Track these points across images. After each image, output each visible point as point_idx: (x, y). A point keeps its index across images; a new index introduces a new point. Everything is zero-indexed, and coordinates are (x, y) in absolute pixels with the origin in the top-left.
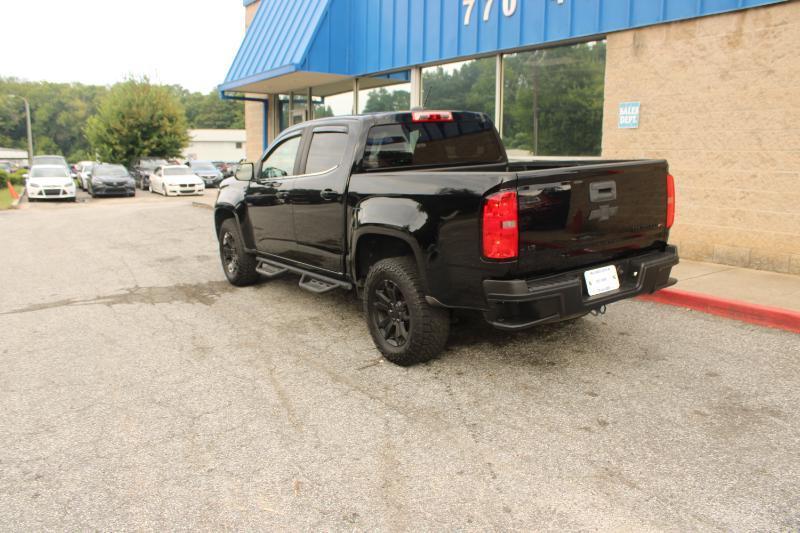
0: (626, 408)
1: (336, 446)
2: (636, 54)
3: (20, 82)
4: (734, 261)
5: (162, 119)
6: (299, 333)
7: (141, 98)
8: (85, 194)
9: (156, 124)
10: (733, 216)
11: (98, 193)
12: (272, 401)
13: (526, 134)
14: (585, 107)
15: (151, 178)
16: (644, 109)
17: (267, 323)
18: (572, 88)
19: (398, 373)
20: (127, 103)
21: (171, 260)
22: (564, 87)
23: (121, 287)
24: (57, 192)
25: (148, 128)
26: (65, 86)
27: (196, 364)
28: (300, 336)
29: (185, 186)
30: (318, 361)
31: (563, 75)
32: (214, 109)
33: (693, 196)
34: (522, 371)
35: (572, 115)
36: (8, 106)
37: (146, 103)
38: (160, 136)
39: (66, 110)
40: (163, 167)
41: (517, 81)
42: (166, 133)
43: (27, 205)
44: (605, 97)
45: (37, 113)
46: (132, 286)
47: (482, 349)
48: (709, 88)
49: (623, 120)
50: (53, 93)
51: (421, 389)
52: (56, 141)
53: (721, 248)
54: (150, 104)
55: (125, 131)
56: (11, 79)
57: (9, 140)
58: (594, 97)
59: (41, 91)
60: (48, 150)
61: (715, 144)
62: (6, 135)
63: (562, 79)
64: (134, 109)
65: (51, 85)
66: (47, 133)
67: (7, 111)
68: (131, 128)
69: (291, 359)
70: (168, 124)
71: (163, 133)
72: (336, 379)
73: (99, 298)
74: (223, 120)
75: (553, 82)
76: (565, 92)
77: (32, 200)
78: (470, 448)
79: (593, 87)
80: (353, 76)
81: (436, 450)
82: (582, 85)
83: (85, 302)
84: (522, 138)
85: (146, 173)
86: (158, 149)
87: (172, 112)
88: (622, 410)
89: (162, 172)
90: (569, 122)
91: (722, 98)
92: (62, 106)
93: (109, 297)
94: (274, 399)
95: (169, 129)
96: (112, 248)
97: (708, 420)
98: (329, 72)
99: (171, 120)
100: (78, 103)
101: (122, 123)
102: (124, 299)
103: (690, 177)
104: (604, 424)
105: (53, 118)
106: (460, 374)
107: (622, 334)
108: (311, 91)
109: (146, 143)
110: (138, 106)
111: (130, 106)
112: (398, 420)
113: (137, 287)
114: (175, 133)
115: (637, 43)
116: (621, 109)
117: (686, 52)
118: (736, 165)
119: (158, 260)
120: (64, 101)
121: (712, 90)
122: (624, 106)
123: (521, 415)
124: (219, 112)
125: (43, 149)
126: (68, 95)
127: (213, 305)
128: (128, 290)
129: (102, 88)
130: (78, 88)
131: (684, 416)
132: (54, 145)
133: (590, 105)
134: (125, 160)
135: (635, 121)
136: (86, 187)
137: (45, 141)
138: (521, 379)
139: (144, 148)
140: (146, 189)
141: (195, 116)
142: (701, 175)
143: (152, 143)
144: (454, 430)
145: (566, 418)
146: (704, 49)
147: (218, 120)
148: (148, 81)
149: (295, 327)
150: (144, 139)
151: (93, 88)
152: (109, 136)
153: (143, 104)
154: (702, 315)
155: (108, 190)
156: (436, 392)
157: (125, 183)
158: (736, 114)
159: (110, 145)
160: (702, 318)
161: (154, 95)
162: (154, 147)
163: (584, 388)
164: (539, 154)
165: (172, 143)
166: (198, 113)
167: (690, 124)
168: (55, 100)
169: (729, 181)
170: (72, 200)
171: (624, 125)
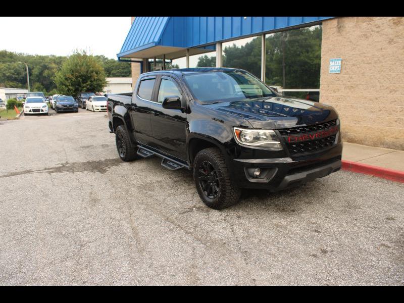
0: (338, 241)
1: (162, 266)
2: (339, 32)
3: (25, 56)
4: (396, 146)
5: (92, 72)
6: (150, 190)
7: (82, 62)
8: (54, 111)
9: (89, 75)
10: (396, 122)
11: (59, 110)
12: (128, 235)
13: (279, 78)
14: (309, 63)
15: (86, 103)
16: (344, 62)
17: (133, 185)
18: (303, 54)
19: (203, 217)
20: (75, 65)
21: (88, 147)
22: (298, 53)
23: (59, 163)
24: (38, 110)
25: (85, 77)
26: (47, 57)
27: (89, 210)
28: (150, 192)
29: (103, 106)
30: (159, 208)
31: (298, 47)
32: (121, 67)
33: (372, 110)
34: (275, 215)
35: (303, 68)
36: (19, 67)
37: (84, 64)
38: (91, 81)
39: (48, 69)
40: (93, 97)
41: (274, 51)
42: (94, 80)
43: (24, 117)
44: (322, 56)
45: (33, 71)
46: (64, 162)
47: (252, 201)
48: (382, 49)
49: (332, 69)
50: (41, 61)
51: (216, 227)
52: (43, 84)
53: (388, 139)
54: (86, 65)
55: (74, 79)
56: (21, 54)
57: (20, 85)
58: (314, 57)
59: (35, 60)
60: (39, 89)
61: (385, 81)
62: (18, 82)
63: (297, 49)
64: (78, 67)
65: (40, 56)
66: (38, 81)
67: (19, 70)
68: (77, 77)
69: (143, 207)
70: (95, 75)
71: (93, 79)
72: (167, 220)
73: (46, 169)
74: (125, 73)
75: (292, 50)
76: (299, 55)
77: (26, 115)
78: (242, 268)
79: (313, 52)
80: (186, 48)
81: (222, 269)
82: (308, 52)
83: (38, 171)
84: (276, 80)
85: (84, 100)
86: (91, 88)
87: (97, 69)
88: (336, 242)
89: (92, 99)
90: (301, 71)
91: (389, 54)
92: (45, 67)
93: (51, 169)
94: (129, 233)
95: (96, 78)
96: (58, 140)
97: (390, 250)
98: (173, 46)
99: (97, 73)
100: (54, 65)
101: (72, 75)
102: (58, 170)
103: (370, 100)
104: (324, 252)
105: (41, 73)
106: (239, 217)
107: (334, 191)
108: (165, 57)
109: (84, 85)
110: (80, 66)
111: (76, 65)
112: (200, 248)
113: (67, 163)
114: (99, 80)
115: (339, 26)
116: (331, 63)
117: (368, 29)
118: (397, 93)
119: (81, 147)
120: (47, 64)
121: (383, 50)
122: (332, 61)
123: (274, 245)
124: (123, 69)
125: (36, 89)
126: (48, 61)
127: (105, 173)
128: (62, 164)
129: (65, 58)
130: (53, 58)
131: (375, 247)
132: (42, 87)
133: (312, 62)
134: (74, 93)
135: (338, 69)
136: (54, 107)
137: (37, 84)
138: (275, 221)
139: (84, 87)
140: (84, 108)
141: (111, 71)
142: (377, 99)
143: (88, 85)
144: (234, 255)
145: (301, 247)
146: (379, 27)
147: (123, 73)
148: (85, 53)
149: (148, 187)
150: (83, 83)
151: (60, 58)
152: (66, 81)
153: (83, 65)
154: (380, 180)
155: (64, 109)
156: (224, 229)
157: (73, 105)
158: (397, 64)
159: (66, 86)
160: (381, 182)
161: (88, 60)
162: (88, 87)
163: (312, 227)
164: (286, 88)
165: (98, 85)
166: (113, 69)
167: (370, 70)
168: (42, 64)
169: (393, 102)
170: (46, 114)
171: (333, 71)
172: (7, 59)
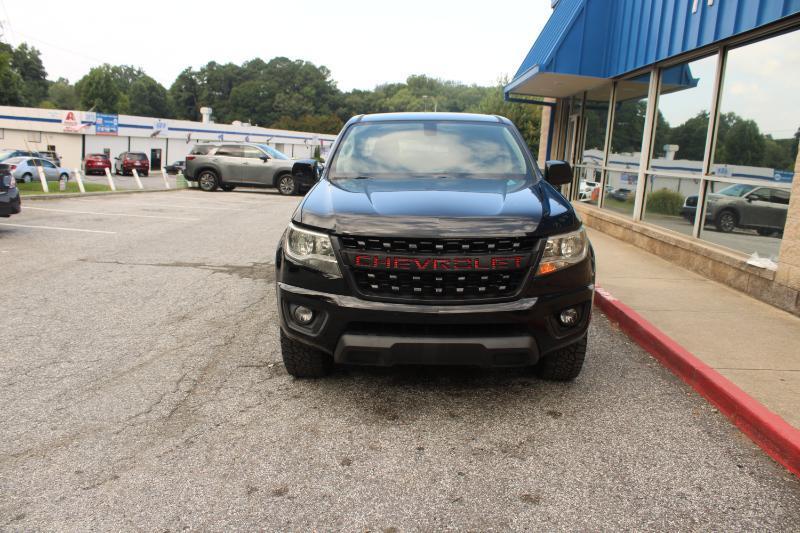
98: (580, 73)
172: (425, 89)
